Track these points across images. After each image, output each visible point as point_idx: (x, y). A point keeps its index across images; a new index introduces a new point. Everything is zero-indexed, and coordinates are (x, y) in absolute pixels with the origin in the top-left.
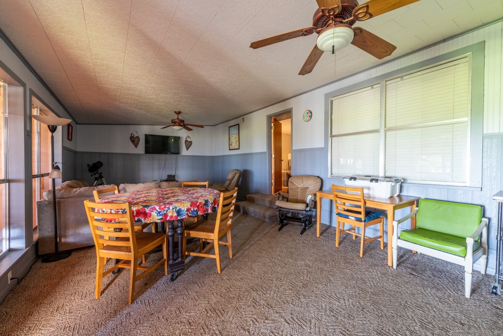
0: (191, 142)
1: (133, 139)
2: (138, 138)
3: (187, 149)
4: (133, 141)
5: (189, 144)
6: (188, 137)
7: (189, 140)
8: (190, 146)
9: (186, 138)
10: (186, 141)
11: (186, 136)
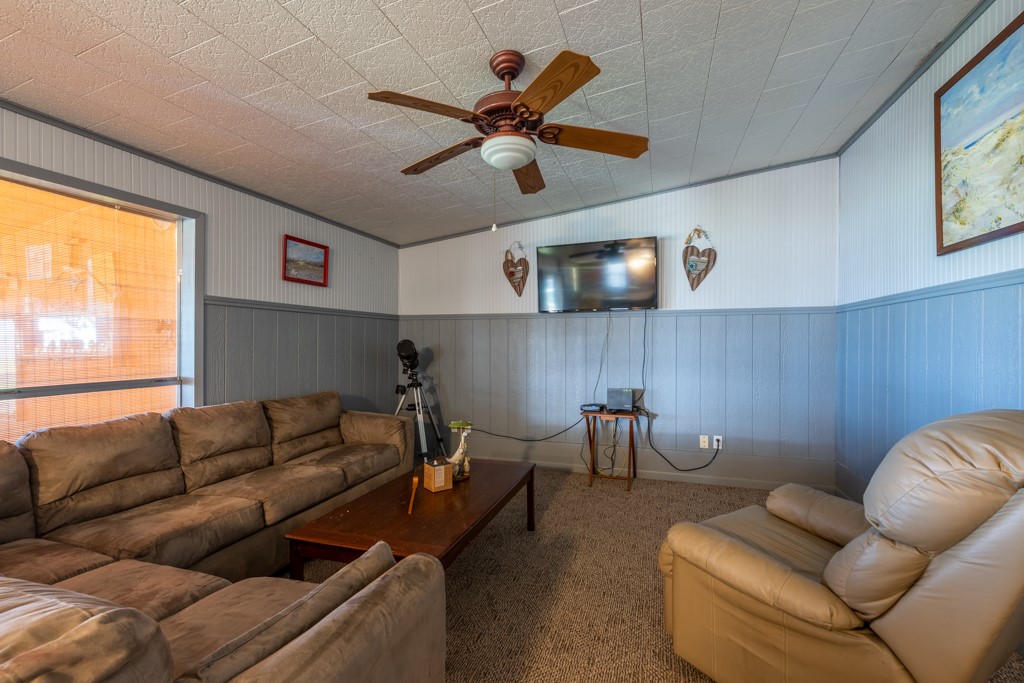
0: (711, 255)
1: (512, 269)
2: (524, 262)
3: (695, 282)
4: (510, 275)
5: (700, 263)
6: (698, 232)
7: (701, 244)
8: (707, 270)
9: (690, 239)
10: (690, 251)
11: (689, 230)
